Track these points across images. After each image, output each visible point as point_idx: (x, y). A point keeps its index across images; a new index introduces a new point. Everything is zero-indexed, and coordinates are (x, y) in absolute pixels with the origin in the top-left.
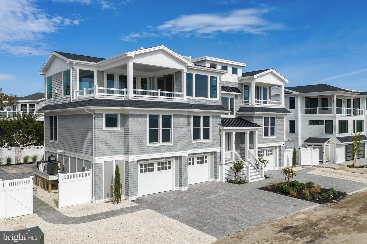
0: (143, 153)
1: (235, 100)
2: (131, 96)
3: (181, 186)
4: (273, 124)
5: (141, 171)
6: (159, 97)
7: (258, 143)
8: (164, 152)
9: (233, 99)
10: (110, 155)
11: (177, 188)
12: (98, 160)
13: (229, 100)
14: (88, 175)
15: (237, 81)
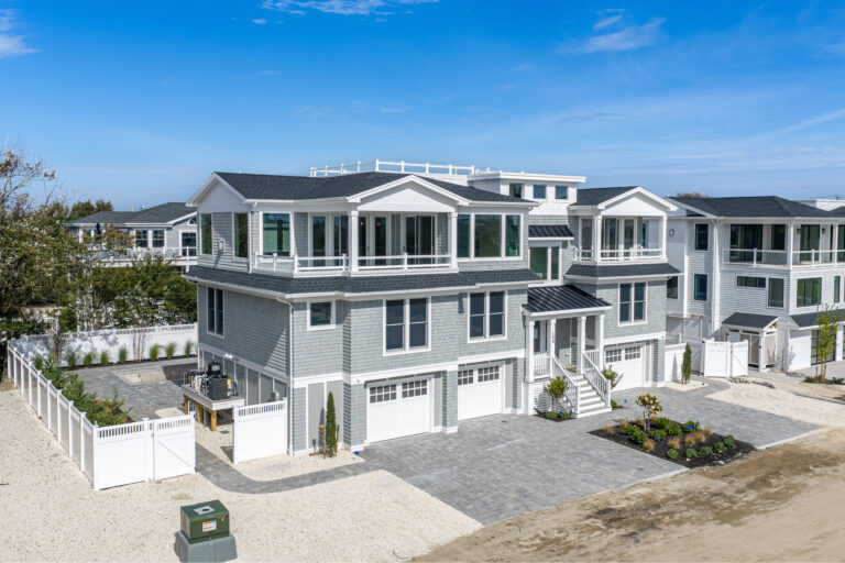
0: (374, 369)
1: (561, 250)
2: (355, 270)
3: (445, 424)
4: (640, 296)
5: (373, 400)
6: (405, 266)
7: (605, 337)
8: (414, 364)
9: (558, 248)
10: (318, 373)
11: (439, 429)
12: (298, 383)
13: (550, 251)
14: (280, 407)
15: (565, 213)
